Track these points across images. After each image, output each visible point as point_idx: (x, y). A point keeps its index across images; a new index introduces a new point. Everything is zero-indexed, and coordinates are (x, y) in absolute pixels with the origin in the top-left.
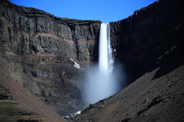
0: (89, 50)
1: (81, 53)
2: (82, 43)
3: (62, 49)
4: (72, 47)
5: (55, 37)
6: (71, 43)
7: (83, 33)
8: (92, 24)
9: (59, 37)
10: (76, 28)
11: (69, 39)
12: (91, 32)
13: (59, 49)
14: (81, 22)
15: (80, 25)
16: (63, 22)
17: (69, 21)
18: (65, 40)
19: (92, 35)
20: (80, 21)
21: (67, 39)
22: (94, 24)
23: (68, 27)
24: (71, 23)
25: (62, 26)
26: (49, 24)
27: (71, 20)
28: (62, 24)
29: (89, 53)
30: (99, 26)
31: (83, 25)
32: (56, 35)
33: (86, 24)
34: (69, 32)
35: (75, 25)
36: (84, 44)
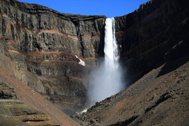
0: (94, 46)
1: (86, 49)
2: (87, 39)
3: (66, 46)
4: (76, 44)
5: (59, 34)
6: (76, 39)
7: (87, 29)
8: (97, 19)
9: (63, 33)
10: (81, 24)
11: (74, 35)
12: (95, 28)
13: (63, 46)
14: (86, 18)
15: (84, 21)
16: (66, 18)
17: (73, 17)
18: (69, 36)
19: (96, 30)
20: (84, 17)
21: (71, 35)
22: (99, 19)
23: (72, 23)
24: (75, 19)
25: (66, 22)
26: (52, 21)
27: (75, 16)
28: (65, 20)
29: (94, 50)
30: (104, 21)
31: (88, 20)
32: (60, 32)
33: (91, 20)
34: (73, 28)
35: (79, 20)
36: (89, 41)
